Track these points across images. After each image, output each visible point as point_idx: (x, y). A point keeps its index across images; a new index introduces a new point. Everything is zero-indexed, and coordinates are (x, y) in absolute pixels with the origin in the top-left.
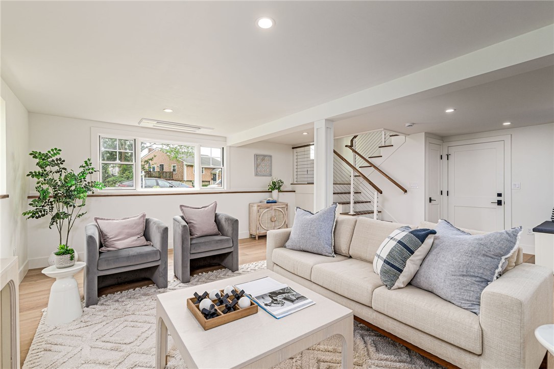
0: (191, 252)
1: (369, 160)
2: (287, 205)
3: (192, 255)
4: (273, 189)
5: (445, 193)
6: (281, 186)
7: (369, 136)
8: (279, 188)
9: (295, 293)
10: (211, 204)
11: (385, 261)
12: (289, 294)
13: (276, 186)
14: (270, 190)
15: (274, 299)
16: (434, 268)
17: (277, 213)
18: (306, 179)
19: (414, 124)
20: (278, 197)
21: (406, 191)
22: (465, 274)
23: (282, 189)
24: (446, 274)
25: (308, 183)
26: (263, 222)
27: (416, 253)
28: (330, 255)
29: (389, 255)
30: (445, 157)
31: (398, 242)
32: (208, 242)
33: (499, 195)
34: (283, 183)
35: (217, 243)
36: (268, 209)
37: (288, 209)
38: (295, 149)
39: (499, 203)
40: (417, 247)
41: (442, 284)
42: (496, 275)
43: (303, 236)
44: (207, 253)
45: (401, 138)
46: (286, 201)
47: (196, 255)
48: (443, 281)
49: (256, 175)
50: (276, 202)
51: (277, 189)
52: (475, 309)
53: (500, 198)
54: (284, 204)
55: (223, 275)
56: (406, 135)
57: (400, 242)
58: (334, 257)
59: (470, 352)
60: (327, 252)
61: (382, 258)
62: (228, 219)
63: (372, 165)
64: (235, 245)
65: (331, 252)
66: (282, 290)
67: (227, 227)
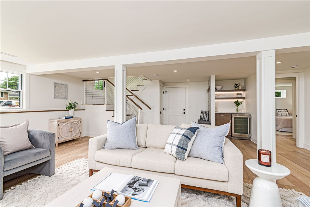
0: (5, 170)
1: (132, 92)
2: (81, 119)
3: (5, 173)
4: (70, 108)
5: (165, 109)
6: (76, 106)
7: (132, 78)
8: (74, 108)
9: (142, 179)
10: (23, 122)
11: (178, 146)
12: (140, 181)
13: (72, 106)
14: (68, 109)
15: (134, 189)
16: (201, 146)
17: (74, 126)
18: (92, 102)
19: (158, 75)
20: (74, 114)
21: (150, 109)
22: (215, 146)
23: (76, 108)
24: (207, 148)
25: (93, 105)
26: (62, 133)
27: (192, 139)
28: (136, 148)
29: (179, 142)
30: (165, 93)
31: (182, 135)
32: (25, 156)
33: (184, 110)
34: (78, 104)
35: (35, 155)
36: (67, 123)
37: (82, 122)
38: (85, 82)
39: (184, 113)
40: (192, 136)
41: (206, 153)
42: (224, 144)
43: (119, 139)
44: (24, 166)
45: (148, 81)
46: (80, 117)
47: (11, 171)
48: (206, 151)
49: (55, 98)
50: (72, 118)
51: (72, 108)
52: (221, 161)
53: (184, 111)
54: (79, 119)
55: (41, 182)
56: (151, 80)
57: (183, 135)
58: (138, 149)
59: (223, 182)
60: (134, 147)
61: (175, 145)
62: (43, 134)
63: (133, 95)
64: (52, 154)
65: (136, 146)
66: (132, 179)
67: (42, 140)
